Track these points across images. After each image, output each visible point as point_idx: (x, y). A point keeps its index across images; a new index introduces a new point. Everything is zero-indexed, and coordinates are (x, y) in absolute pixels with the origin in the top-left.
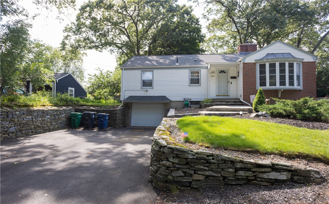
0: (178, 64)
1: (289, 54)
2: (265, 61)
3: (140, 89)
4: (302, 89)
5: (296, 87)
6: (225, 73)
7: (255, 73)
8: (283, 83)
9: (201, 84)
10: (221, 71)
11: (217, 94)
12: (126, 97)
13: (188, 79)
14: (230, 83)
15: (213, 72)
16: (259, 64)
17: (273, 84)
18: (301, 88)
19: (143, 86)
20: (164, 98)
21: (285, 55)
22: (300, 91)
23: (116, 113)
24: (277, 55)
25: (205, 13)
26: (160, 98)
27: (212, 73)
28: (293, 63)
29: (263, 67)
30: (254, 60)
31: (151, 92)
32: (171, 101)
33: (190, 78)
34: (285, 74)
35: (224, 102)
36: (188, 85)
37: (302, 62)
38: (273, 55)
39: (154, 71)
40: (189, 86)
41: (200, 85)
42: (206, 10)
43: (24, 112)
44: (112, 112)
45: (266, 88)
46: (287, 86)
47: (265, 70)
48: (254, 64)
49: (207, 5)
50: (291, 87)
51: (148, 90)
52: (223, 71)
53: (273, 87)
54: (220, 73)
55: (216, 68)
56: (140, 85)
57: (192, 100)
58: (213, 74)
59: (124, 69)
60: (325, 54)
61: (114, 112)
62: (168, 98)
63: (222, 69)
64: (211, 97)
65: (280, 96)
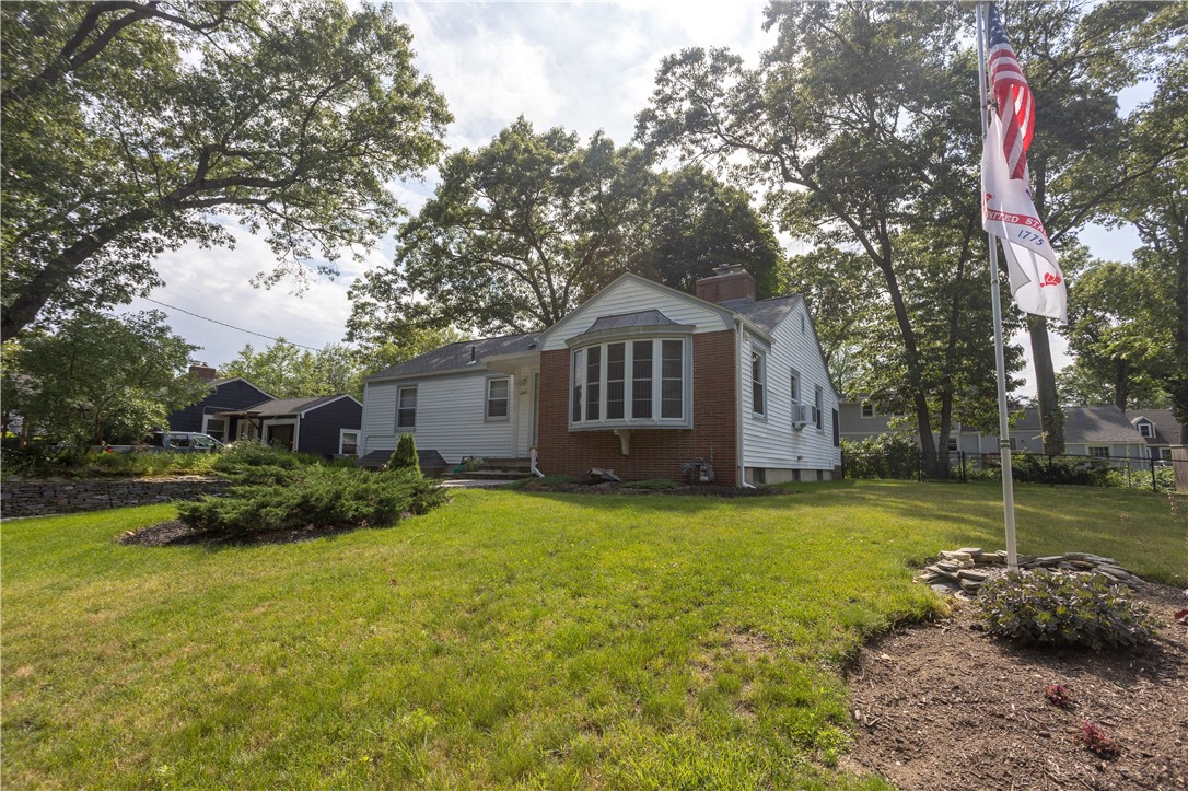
1: (654, 314)
3: (393, 432)
4: (691, 427)
5: (657, 420)
7: (567, 380)
9: (510, 417)
12: (368, 453)
13: (483, 404)
16: (575, 352)
21: (640, 318)
22: (686, 432)
27: (522, 383)
28: (651, 341)
30: (564, 342)
32: (445, 465)
33: (489, 399)
35: (499, 468)
36: (484, 418)
37: (693, 335)
39: (419, 385)
40: (486, 421)
41: (508, 420)
43: (89, 487)
45: (580, 427)
48: (567, 352)
53: (592, 424)
55: (532, 368)
56: (393, 422)
58: (523, 388)
59: (369, 383)
62: (443, 456)
64: (518, 453)
65: (625, 452)
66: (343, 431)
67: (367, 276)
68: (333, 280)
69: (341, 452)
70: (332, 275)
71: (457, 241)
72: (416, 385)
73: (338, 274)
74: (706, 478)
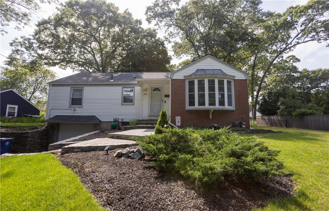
0: (112, 81)
1: (220, 71)
2: (194, 77)
3: (68, 107)
4: (235, 110)
5: (227, 107)
6: (159, 90)
7: (184, 90)
8: (212, 103)
9: (135, 103)
10: (155, 89)
11: (150, 115)
12: (52, 116)
13: (121, 98)
14: (164, 102)
15: (146, 90)
16: (188, 81)
17: (202, 103)
18: (232, 108)
19: (72, 105)
20: (93, 118)
21: (215, 71)
22: (232, 111)
23: (27, 136)
24: (207, 71)
25: (167, 36)
26: (88, 118)
27: (144, 90)
28: (224, 80)
29: (192, 83)
30: (183, 76)
31: (80, 112)
32: (101, 122)
34: (214, 92)
36: (121, 103)
37: (234, 79)
38: (203, 71)
39: (84, 88)
40: (122, 105)
41: (134, 105)
42: (167, 33)
44: (23, 135)
45: (194, 108)
46: (217, 106)
47: (194, 88)
48: (184, 80)
49: (168, 29)
50: (221, 107)
51: (76, 109)
52: (158, 89)
53: (202, 107)
54: (154, 90)
55: (150, 85)
56: (69, 103)
57: (124, 121)
58: (145, 92)
59: (52, 85)
60: (278, 78)
61: (25, 135)
62: (98, 118)
63: (157, 87)
64: (143, 117)
65: (211, 118)
66: (8, 106)
67: (22, 37)
68: (3, 35)
69: (7, 115)
70: (3, 32)
71: (63, 33)
72: (83, 88)
73: (6, 32)
74: (245, 127)
